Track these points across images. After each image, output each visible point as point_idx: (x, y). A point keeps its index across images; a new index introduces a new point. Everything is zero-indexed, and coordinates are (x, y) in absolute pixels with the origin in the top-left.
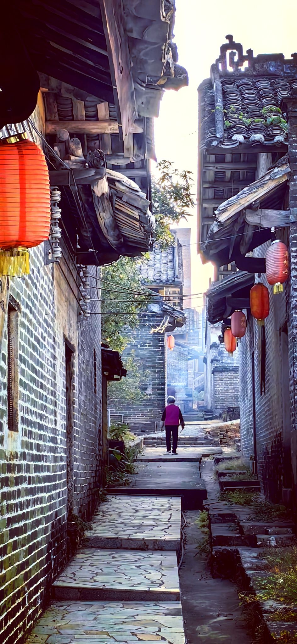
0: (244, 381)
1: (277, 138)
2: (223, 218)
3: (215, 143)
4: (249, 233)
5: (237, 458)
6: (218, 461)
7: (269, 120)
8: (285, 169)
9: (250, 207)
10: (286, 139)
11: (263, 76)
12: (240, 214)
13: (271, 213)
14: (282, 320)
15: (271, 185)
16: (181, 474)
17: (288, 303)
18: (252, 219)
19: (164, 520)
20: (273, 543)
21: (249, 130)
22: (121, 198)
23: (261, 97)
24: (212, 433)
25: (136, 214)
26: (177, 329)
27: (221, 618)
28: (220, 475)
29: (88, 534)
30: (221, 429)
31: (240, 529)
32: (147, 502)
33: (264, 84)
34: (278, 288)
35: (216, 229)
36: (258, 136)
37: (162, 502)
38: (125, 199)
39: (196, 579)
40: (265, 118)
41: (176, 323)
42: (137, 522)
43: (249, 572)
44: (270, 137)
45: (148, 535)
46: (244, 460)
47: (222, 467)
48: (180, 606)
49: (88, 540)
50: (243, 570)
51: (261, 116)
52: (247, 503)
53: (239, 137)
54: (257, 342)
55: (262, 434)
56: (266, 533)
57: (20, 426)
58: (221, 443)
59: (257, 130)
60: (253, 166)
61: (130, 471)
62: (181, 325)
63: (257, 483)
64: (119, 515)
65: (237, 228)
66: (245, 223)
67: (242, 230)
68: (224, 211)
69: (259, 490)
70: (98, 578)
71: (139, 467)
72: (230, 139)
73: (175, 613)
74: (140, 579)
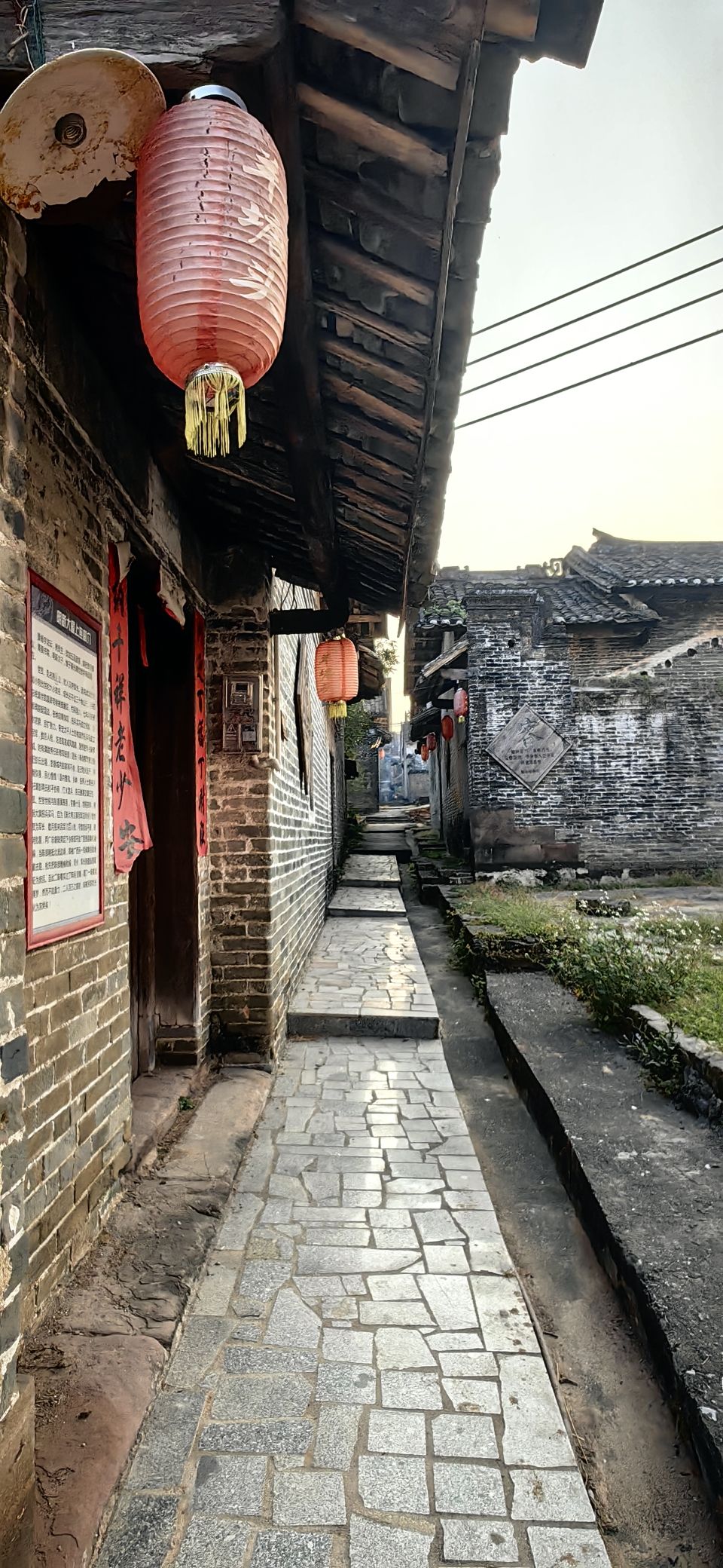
0: (433, 779)
1: (458, 622)
2: (427, 674)
3: (419, 626)
4: (442, 683)
5: (429, 830)
6: (415, 832)
7: (452, 610)
8: (466, 642)
9: (444, 667)
10: (464, 623)
11: (446, 580)
12: (437, 671)
13: (456, 670)
14: (463, 738)
15: (457, 653)
16: (395, 840)
17: (467, 729)
18: (445, 675)
19: (388, 869)
20: (460, 882)
21: (440, 616)
22: (366, 663)
23: (446, 595)
24: (410, 814)
25: (375, 673)
26: (386, 745)
27: (432, 928)
28: (417, 840)
29: (344, 877)
30: (416, 811)
31: (439, 874)
32: (374, 858)
33: (447, 587)
34: (461, 719)
35: (421, 682)
36: (446, 621)
37: (384, 858)
38: (370, 663)
39: (412, 905)
40: (450, 609)
41: (385, 741)
42: (371, 870)
43: (448, 899)
44: (453, 621)
45: (380, 878)
46: (434, 831)
47: (419, 835)
48: (407, 920)
49: (343, 881)
50: (444, 898)
51: (447, 607)
52: (440, 858)
53: (434, 622)
54: (443, 753)
55: (447, 814)
56: (456, 876)
57: (315, 808)
58: (417, 820)
59: (445, 617)
60: (439, 638)
61: (361, 838)
62: (388, 742)
63: (444, 845)
64: (359, 865)
65: (434, 680)
66: (440, 677)
67: (438, 682)
68: (428, 669)
69: (445, 850)
70: (355, 903)
71: (366, 836)
72: (428, 623)
73: (404, 924)
74: (380, 904)
